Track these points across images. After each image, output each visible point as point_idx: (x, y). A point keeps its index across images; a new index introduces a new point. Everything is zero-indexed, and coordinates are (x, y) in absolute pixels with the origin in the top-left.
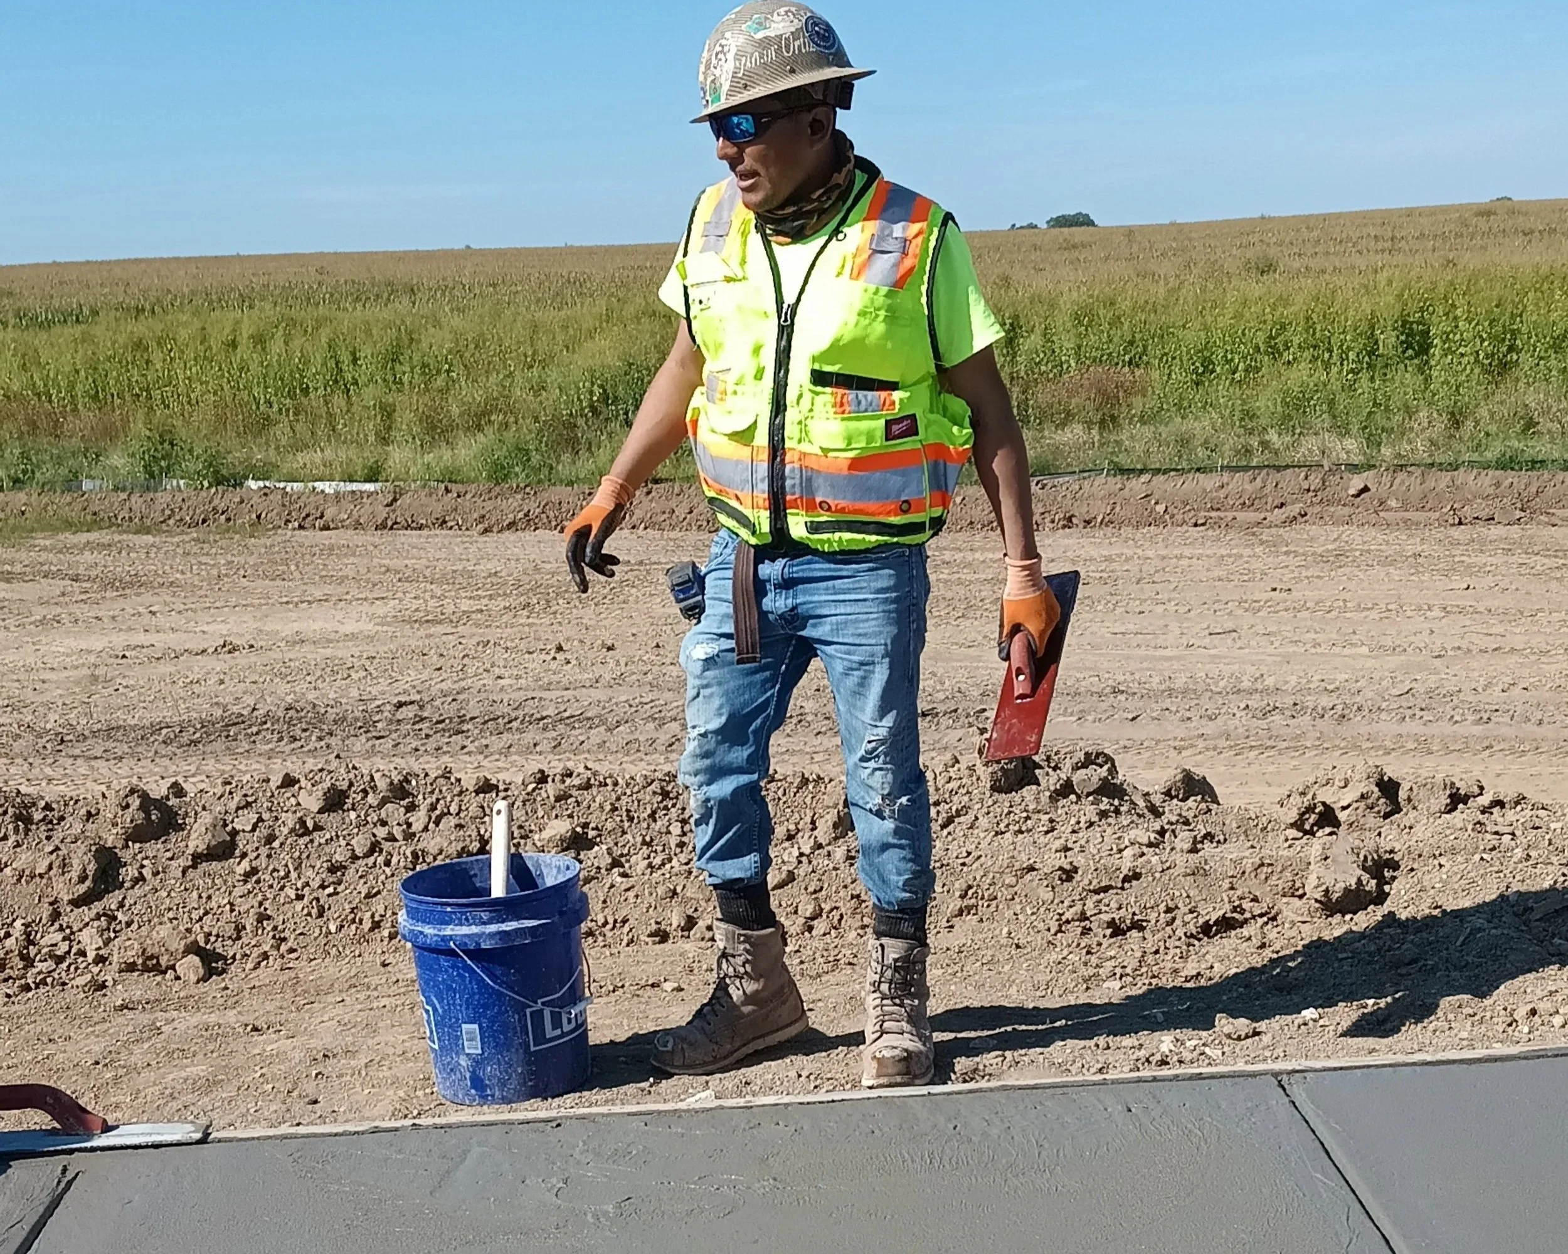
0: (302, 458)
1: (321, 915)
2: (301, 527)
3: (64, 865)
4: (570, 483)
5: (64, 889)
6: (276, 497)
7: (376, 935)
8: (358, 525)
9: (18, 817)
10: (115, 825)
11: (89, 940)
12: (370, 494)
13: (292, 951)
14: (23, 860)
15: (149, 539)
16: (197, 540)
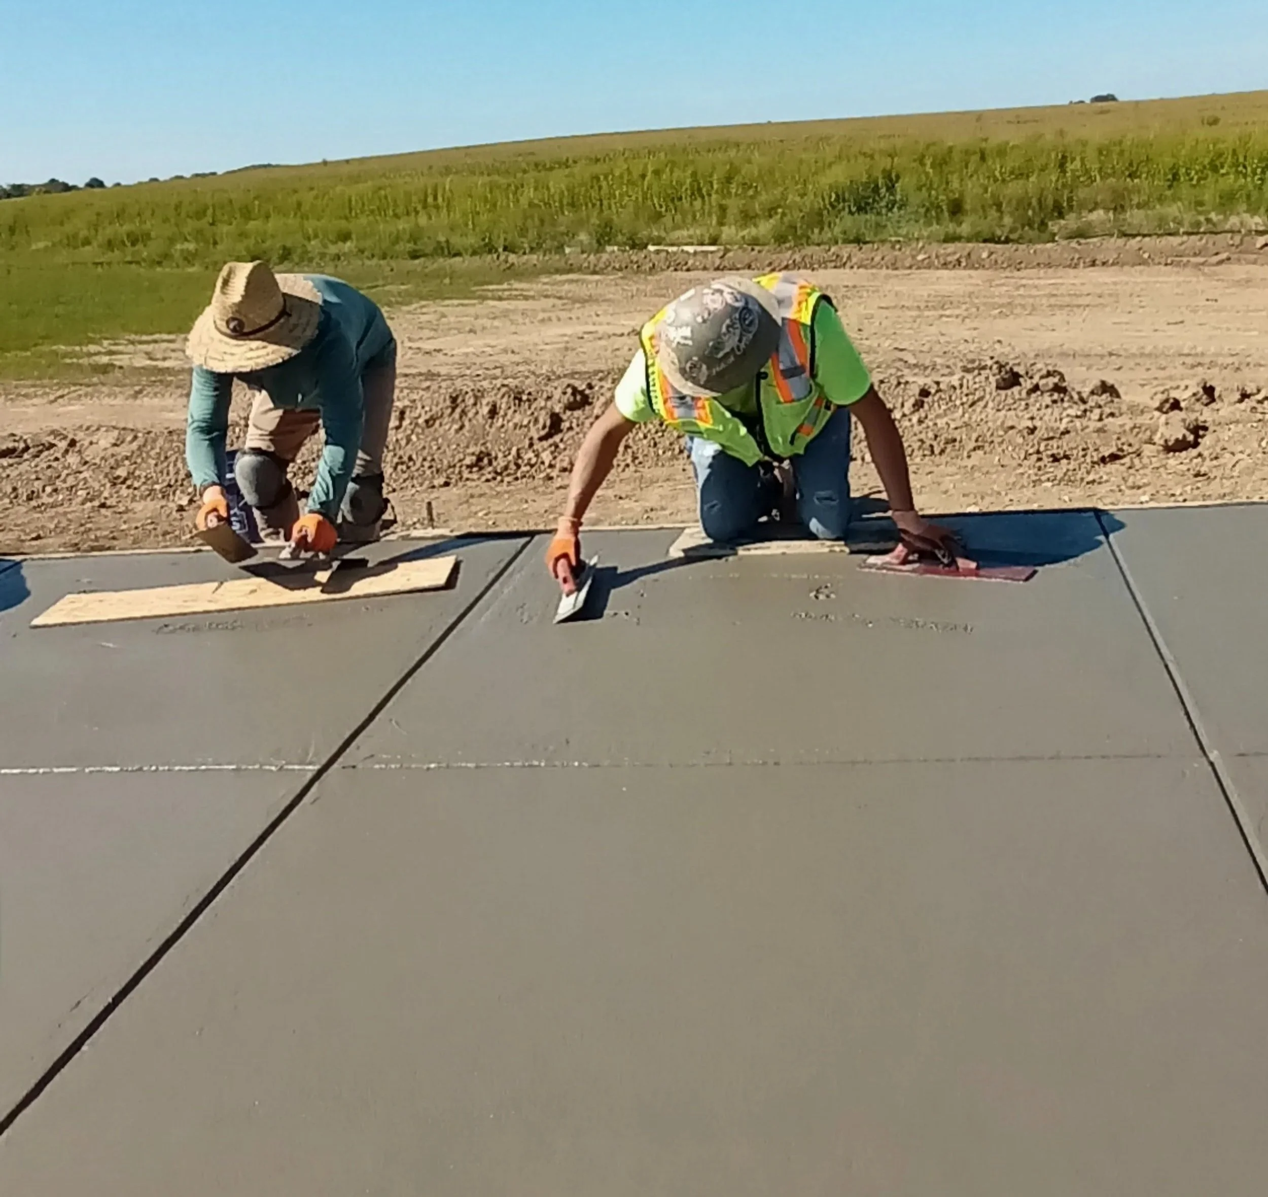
0: (677, 234)
1: (655, 444)
2: (676, 270)
3: (536, 421)
4: (819, 245)
5: (536, 433)
6: (663, 255)
7: (681, 456)
8: (705, 269)
9: (515, 398)
10: (560, 402)
11: (546, 457)
12: (712, 252)
13: (640, 463)
14: (517, 418)
15: (597, 277)
16: (622, 278)
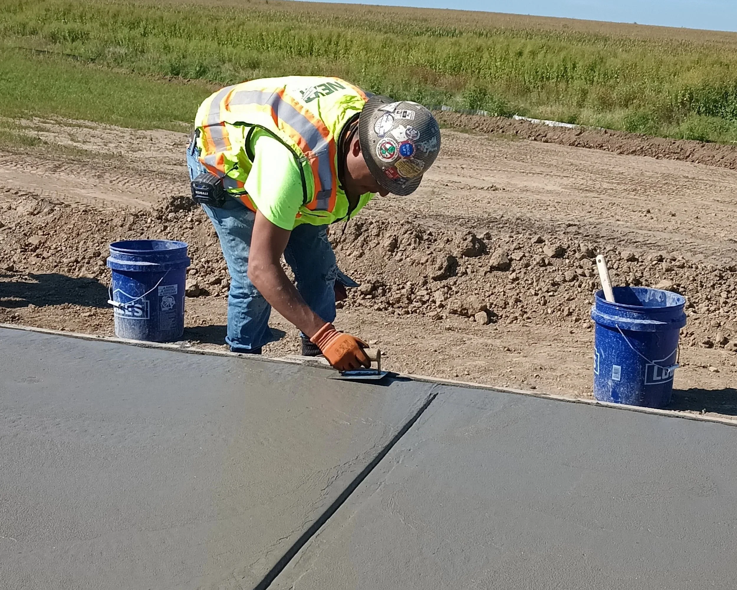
0: (541, 109)
1: (545, 304)
2: (535, 140)
3: (433, 261)
5: (431, 272)
6: (526, 125)
7: (569, 318)
8: (561, 142)
9: (417, 236)
10: (459, 247)
11: (438, 296)
12: (569, 129)
13: (529, 318)
14: (416, 255)
15: (467, 135)
16: (487, 139)
